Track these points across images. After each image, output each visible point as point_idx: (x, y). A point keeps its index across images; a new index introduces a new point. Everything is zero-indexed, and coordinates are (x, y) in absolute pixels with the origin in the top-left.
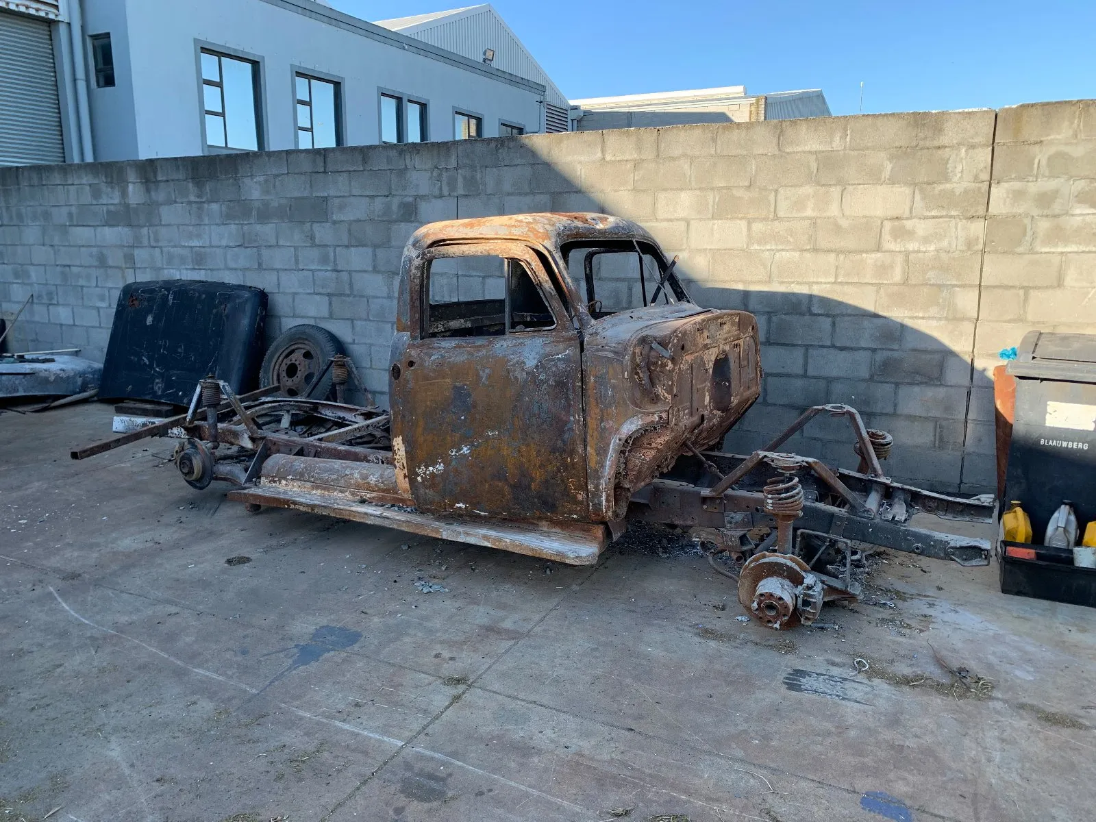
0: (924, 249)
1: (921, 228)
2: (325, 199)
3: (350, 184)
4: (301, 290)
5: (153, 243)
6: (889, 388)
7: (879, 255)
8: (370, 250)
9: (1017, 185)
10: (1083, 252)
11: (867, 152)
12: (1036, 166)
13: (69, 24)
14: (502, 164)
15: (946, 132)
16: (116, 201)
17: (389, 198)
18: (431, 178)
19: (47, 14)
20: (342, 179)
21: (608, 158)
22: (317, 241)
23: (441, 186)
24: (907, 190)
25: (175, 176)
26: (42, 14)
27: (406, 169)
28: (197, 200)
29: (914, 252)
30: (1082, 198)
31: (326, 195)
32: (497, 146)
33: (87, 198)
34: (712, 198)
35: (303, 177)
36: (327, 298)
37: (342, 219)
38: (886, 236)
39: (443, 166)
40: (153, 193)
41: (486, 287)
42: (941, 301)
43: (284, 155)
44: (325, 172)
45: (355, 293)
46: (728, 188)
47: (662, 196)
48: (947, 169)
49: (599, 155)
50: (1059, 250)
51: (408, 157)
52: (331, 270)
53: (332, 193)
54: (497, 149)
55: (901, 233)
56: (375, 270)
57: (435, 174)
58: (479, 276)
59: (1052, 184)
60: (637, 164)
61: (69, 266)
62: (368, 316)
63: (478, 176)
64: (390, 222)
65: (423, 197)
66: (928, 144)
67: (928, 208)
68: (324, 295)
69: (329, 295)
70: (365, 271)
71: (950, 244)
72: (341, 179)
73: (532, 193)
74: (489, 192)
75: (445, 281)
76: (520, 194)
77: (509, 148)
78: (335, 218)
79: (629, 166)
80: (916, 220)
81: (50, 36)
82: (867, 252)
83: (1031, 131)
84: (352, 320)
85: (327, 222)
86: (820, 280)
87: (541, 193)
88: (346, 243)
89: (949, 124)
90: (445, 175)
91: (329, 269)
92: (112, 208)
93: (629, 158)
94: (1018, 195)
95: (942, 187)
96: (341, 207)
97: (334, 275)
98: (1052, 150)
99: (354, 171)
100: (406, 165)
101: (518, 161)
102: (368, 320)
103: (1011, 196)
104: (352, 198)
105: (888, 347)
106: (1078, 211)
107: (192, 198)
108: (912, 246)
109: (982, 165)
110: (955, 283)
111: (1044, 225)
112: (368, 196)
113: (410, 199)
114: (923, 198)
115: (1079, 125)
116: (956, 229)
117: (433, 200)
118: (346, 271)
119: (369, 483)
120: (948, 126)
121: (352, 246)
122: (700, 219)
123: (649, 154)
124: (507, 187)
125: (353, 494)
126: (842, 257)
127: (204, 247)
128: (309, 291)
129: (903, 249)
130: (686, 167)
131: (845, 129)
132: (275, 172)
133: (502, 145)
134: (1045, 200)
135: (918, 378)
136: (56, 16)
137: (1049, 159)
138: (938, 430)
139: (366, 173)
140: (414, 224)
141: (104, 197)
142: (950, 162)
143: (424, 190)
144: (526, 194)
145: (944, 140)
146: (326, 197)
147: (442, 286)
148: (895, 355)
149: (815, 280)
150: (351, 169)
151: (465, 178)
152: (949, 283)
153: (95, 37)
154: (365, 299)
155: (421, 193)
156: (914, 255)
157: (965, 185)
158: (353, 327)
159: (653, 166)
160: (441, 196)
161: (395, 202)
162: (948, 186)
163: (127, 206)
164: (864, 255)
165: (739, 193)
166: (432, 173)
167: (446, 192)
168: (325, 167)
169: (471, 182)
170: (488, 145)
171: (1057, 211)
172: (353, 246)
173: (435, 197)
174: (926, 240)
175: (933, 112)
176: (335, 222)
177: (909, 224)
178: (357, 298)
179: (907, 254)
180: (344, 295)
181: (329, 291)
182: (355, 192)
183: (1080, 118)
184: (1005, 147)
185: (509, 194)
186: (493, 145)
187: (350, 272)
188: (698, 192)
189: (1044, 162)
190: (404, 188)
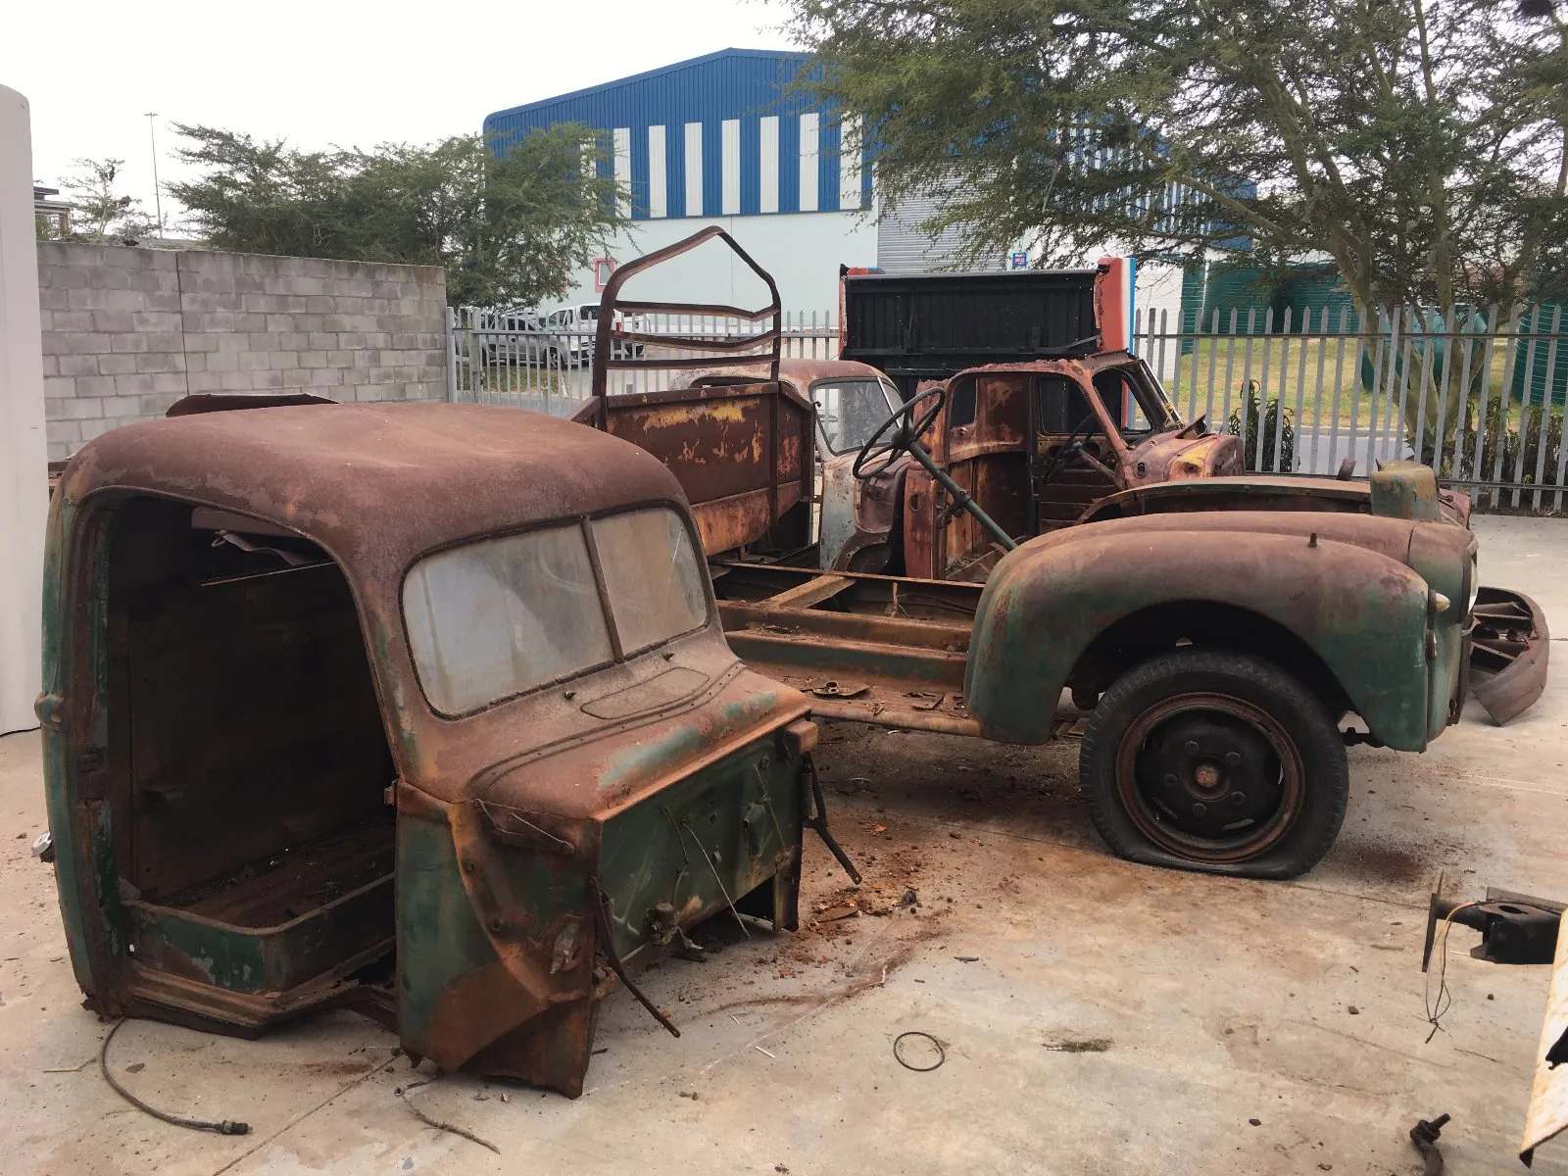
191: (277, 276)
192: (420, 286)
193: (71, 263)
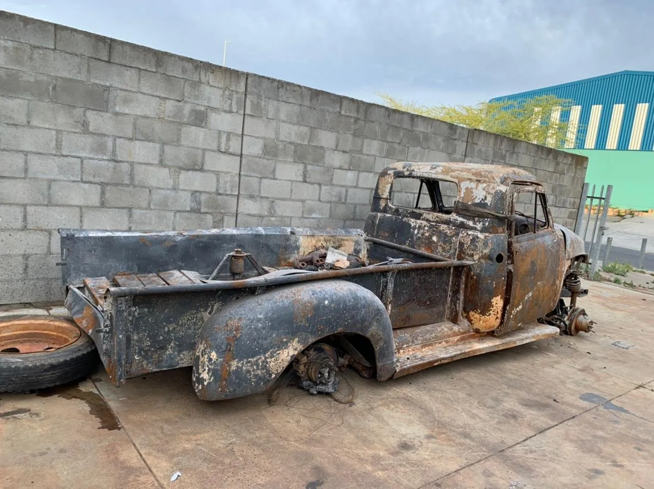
2: (107, 89)
3: (139, 80)
4: (61, 177)
8: (158, 146)
9: (470, 159)
11: (437, 136)
12: (475, 153)
14: (281, 99)
15: (457, 133)
17: (181, 104)
18: (222, 96)
20: (130, 74)
21: (343, 112)
22: (91, 129)
23: (231, 103)
24: (445, 156)
27: (200, 82)
31: (108, 84)
32: (278, 86)
34: (386, 146)
35: (78, 60)
36: (99, 187)
37: (127, 112)
39: (233, 88)
41: (262, 185)
43: (52, 29)
44: (109, 62)
45: (136, 183)
46: (393, 142)
47: (366, 141)
48: (456, 149)
49: (338, 109)
51: (203, 73)
52: (108, 160)
53: (115, 85)
54: (278, 88)
56: (162, 164)
57: (227, 93)
58: (257, 177)
60: (357, 120)
62: (149, 205)
63: (263, 103)
64: (181, 124)
65: (214, 109)
66: (452, 137)
68: (95, 183)
69: (102, 184)
70: (151, 164)
72: (128, 73)
73: (298, 124)
74: (270, 117)
75: (229, 179)
76: (291, 123)
78: (117, 109)
79: (352, 120)
83: (475, 139)
84: (130, 209)
85: (107, 112)
87: (303, 125)
88: (130, 136)
90: (235, 96)
91: (105, 158)
93: (353, 116)
96: (126, 101)
97: (111, 164)
98: (479, 147)
99: (146, 70)
100: (200, 79)
101: (291, 100)
102: (149, 208)
104: (139, 96)
109: (464, 149)
112: (159, 97)
113: (203, 109)
115: (485, 140)
117: (223, 114)
118: (127, 162)
119: (454, 332)
120: (458, 131)
121: (136, 139)
122: (380, 157)
123: (361, 116)
124: (282, 116)
125: (447, 342)
128: (72, 178)
130: (377, 127)
132: (32, 42)
133: (282, 86)
137: (478, 150)
139: (159, 75)
140: (203, 130)
142: (457, 146)
143: (215, 103)
144: (294, 124)
145: (456, 136)
146: (109, 87)
147: (226, 182)
150: (142, 68)
151: (252, 102)
154: (148, 190)
155: (213, 104)
158: (130, 216)
159: (362, 123)
160: (230, 112)
161: (187, 109)
165: (396, 146)
166: (224, 92)
167: (234, 110)
168: (110, 56)
169: (256, 107)
170: (272, 82)
172: (138, 140)
173: (225, 111)
175: (455, 124)
176: (117, 114)
178: (138, 189)
180: (122, 185)
181: (102, 180)
182: (144, 90)
184: (469, 143)
185: (283, 121)
186: (275, 84)
187: (132, 164)
188: (380, 142)
190: (197, 98)
191: (513, 153)
192: (576, 168)
193: (414, 129)
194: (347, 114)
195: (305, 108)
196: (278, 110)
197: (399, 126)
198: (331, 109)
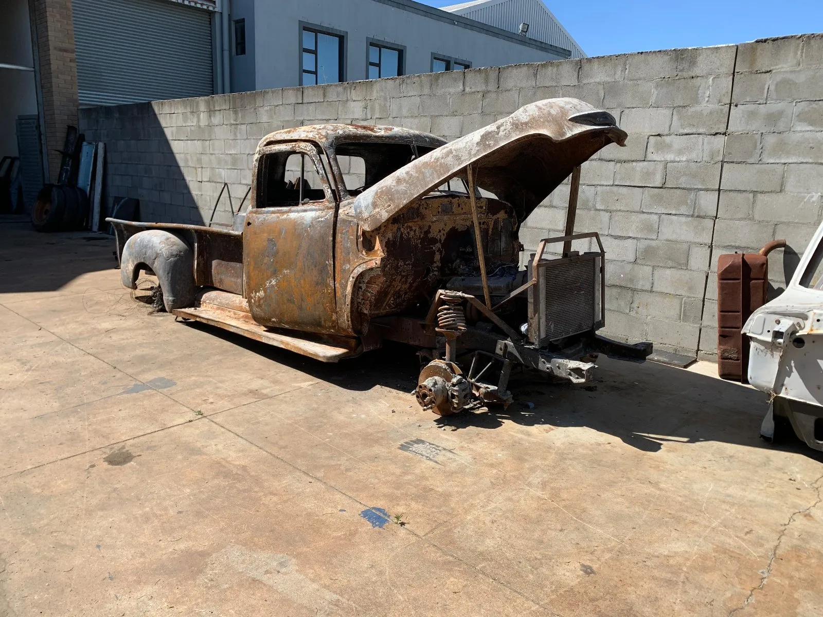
0: (678, 160)
1: (677, 142)
5: (211, 152)
6: (648, 269)
7: (645, 163)
9: (751, 107)
10: (802, 163)
11: (639, 82)
12: (766, 91)
13: (221, 13)
15: (698, 64)
16: (194, 124)
19: (208, 7)
21: (467, 89)
24: (667, 112)
25: (224, 108)
26: (205, 7)
27: (347, 100)
28: (235, 123)
29: (671, 162)
30: (802, 118)
33: (180, 122)
38: (650, 149)
40: (212, 118)
42: (689, 202)
48: (698, 94)
49: (461, 87)
50: (783, 161)
51: (348, 92)
53: (306, 118)
54: (400, 85)
55: (662, 147)
57: (364, 103)
59: (780, 106)
60: (485, 94)
61: (170, 166)
63: (388, 104)
66: (685, 74)
67: (682, 126)
71: (697, 155)
72: (311, 108)
73: (419, 116)
74: (394, 116)
76: (412, 117)
77: (407, 84)
79: (480, 95)
80: (673, 136)
81: (210, 22)
82: (636, 161)
83: (763, 63)
86: (603, 183)
87: (425, 116)
89: (701, 57)
90: (369, 104)
92: (193, 128)
93: (480, 90)
94: (752, 115)
95: (693, 109)
98: (779, 78)
99: (319, 102)
100: (347, 98)
101: (412, 94)
103: (746, 116)
104: (316, 122)
105: (649, 237)
106: (799, 129)
107: (233, 122)
108: (670, 157)
109: (724, 91)
110: (700, 187)
111: (771, 140)
112: (325, 120)
114: (680, 119)
115: (802, 55)
116: (703, 144)
120: (700, 59)
123: (492, 87)
126: (619, 165)
127: (237, 154)
129: (663, 159)
130: (516, 96)
131: (625, 64)
132: (276, 104)
133: (403, 82)
134: (772, 119)
135: (670, 263)
136: (214, 8)
137: (777, 85)
138: (683, 306)
139: (325, 103)
141: (189, 121)
142: (700, 88)
144: (416, 117)
145: (697, 71)
148: (654, 243)
149: (599, 183)
150: (317, 101)
151: (380, 105)
152: (695, 187)
153: (237, 22)
155: (355, 116)
156: (671, 164)
157: (711, 106)
159: (493, 95)
160: (366, 119)
162: (698, 108)
163: (199, 127)
164: (634, 164)
166: (362, 103)
167: (369, 117)
168: (302, 99)
169: (384, 109)
170: (395, 82)
171: (781, 129)
173: (363, 120)
174: (680, 152)
175: (690, 48)
177: (667, 139)
179: (666, 163)
182: (318, 117)
183: (802, 50)
184: (742, 76)
185: (405, 117)
186: (398, 82)
189: (772, 88)
190: (346, 113)
194: (473, 90)
195: (425, 97)
196: (400, 108)
197: (554, 84)
198: (452, 90)
